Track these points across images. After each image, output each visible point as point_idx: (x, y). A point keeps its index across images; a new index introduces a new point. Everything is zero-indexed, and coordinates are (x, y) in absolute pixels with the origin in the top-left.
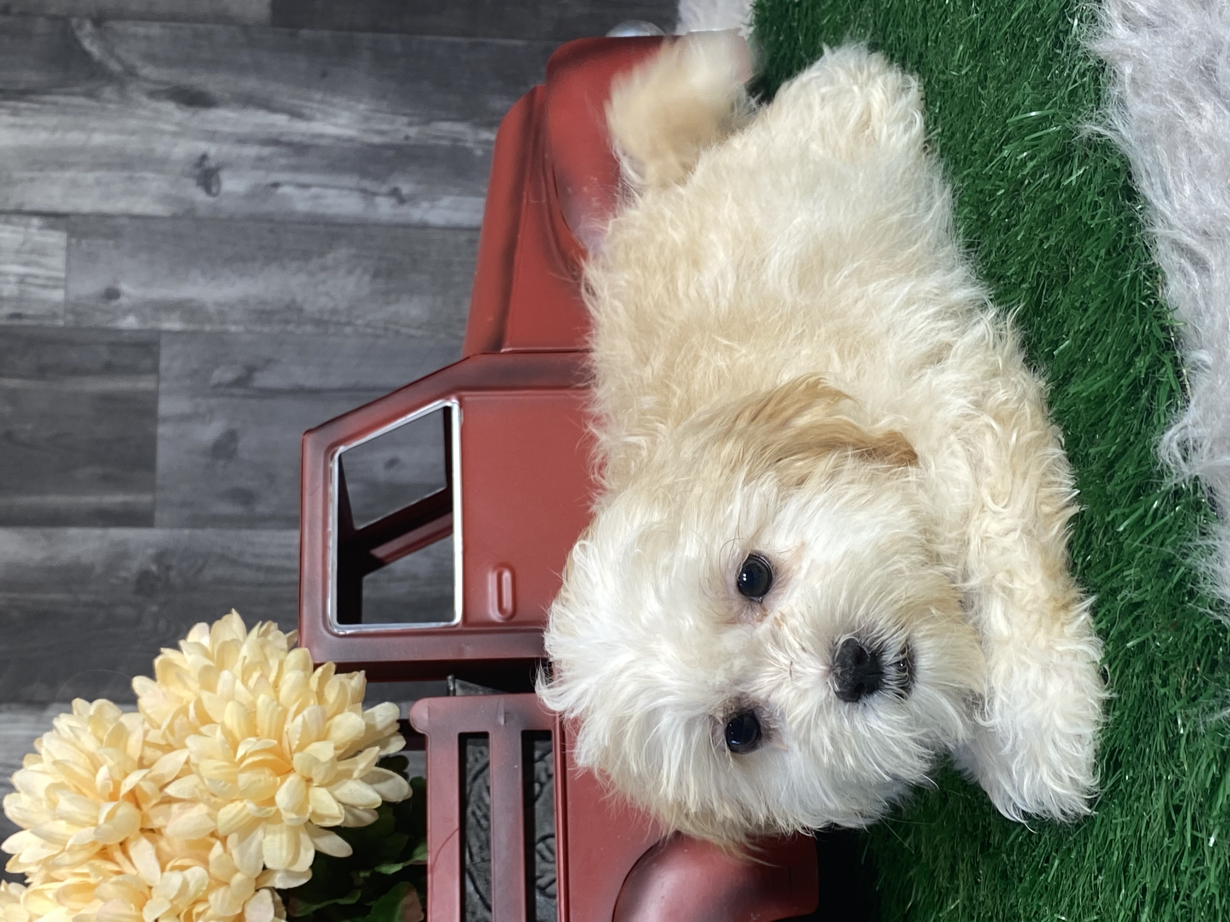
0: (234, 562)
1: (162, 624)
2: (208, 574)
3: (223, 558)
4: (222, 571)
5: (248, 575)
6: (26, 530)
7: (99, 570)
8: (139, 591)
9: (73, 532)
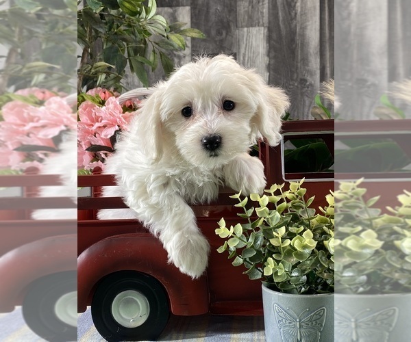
0: (310, 106)
1: (292, 87)
2: (306, 99)
3: (311, 103)
4: (307, 103)
5: (306, 110)
6: (319, 47)
7: (307, 68)
8: (301, 80)
9: (319, 60)
